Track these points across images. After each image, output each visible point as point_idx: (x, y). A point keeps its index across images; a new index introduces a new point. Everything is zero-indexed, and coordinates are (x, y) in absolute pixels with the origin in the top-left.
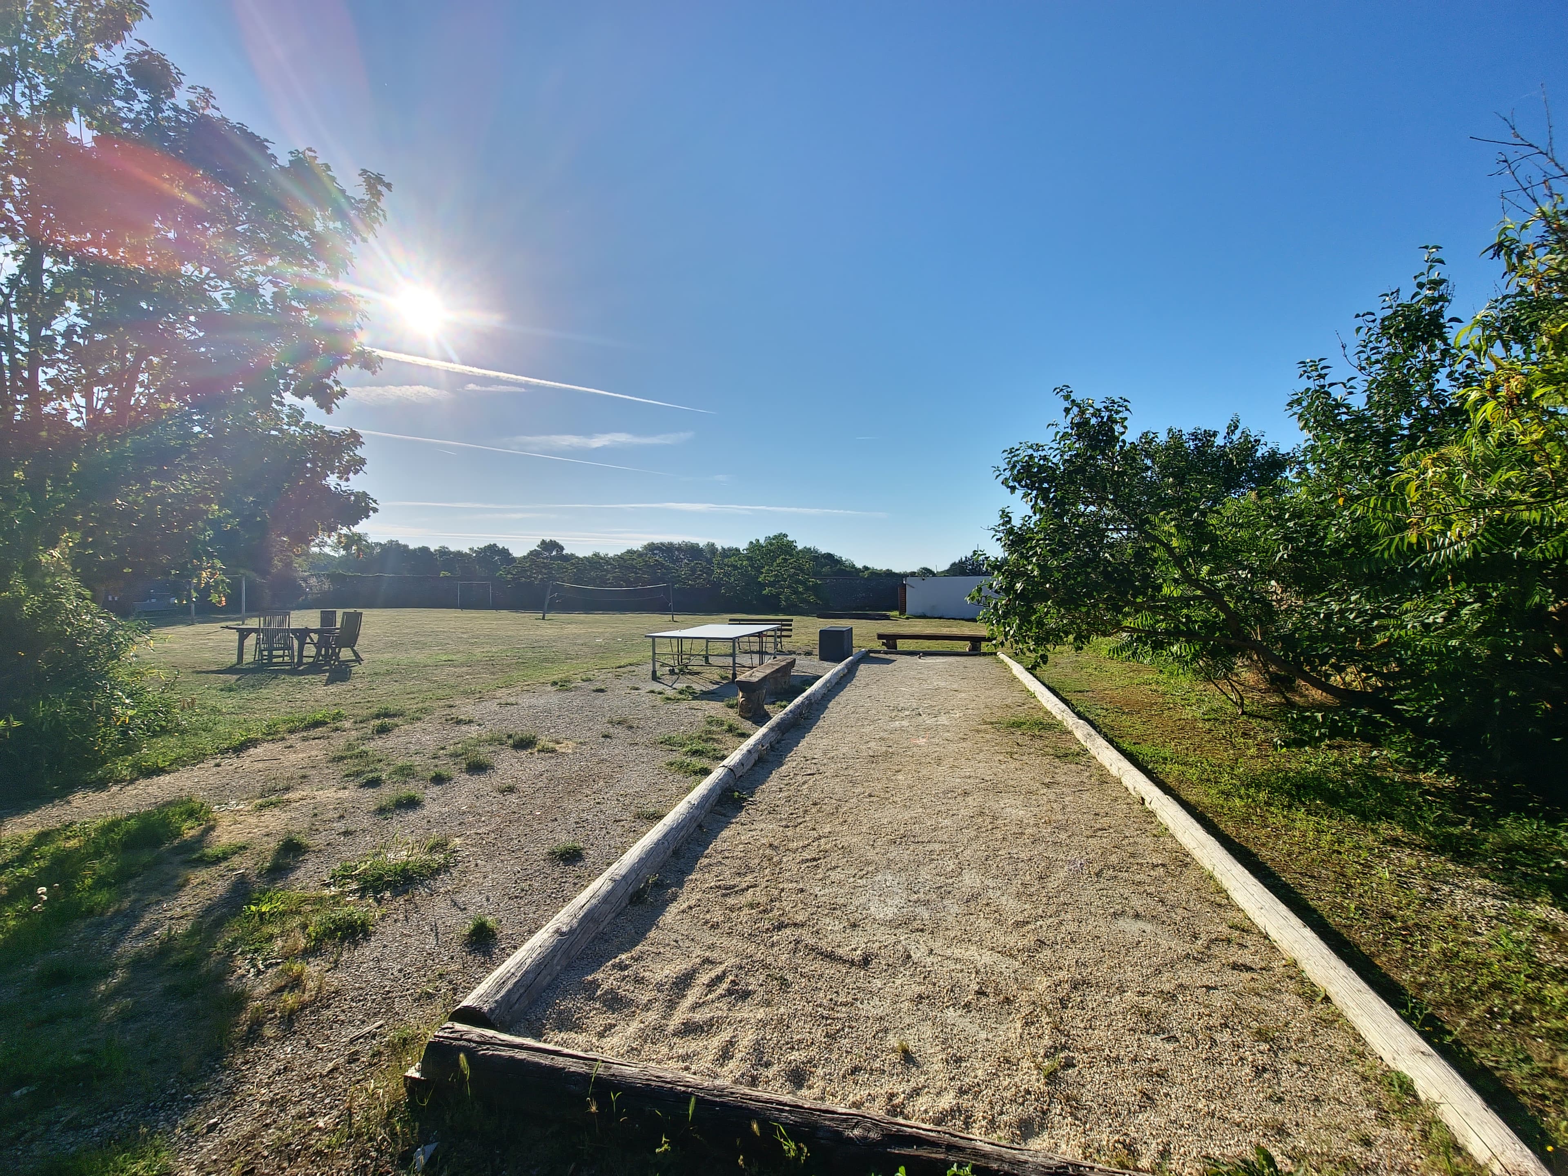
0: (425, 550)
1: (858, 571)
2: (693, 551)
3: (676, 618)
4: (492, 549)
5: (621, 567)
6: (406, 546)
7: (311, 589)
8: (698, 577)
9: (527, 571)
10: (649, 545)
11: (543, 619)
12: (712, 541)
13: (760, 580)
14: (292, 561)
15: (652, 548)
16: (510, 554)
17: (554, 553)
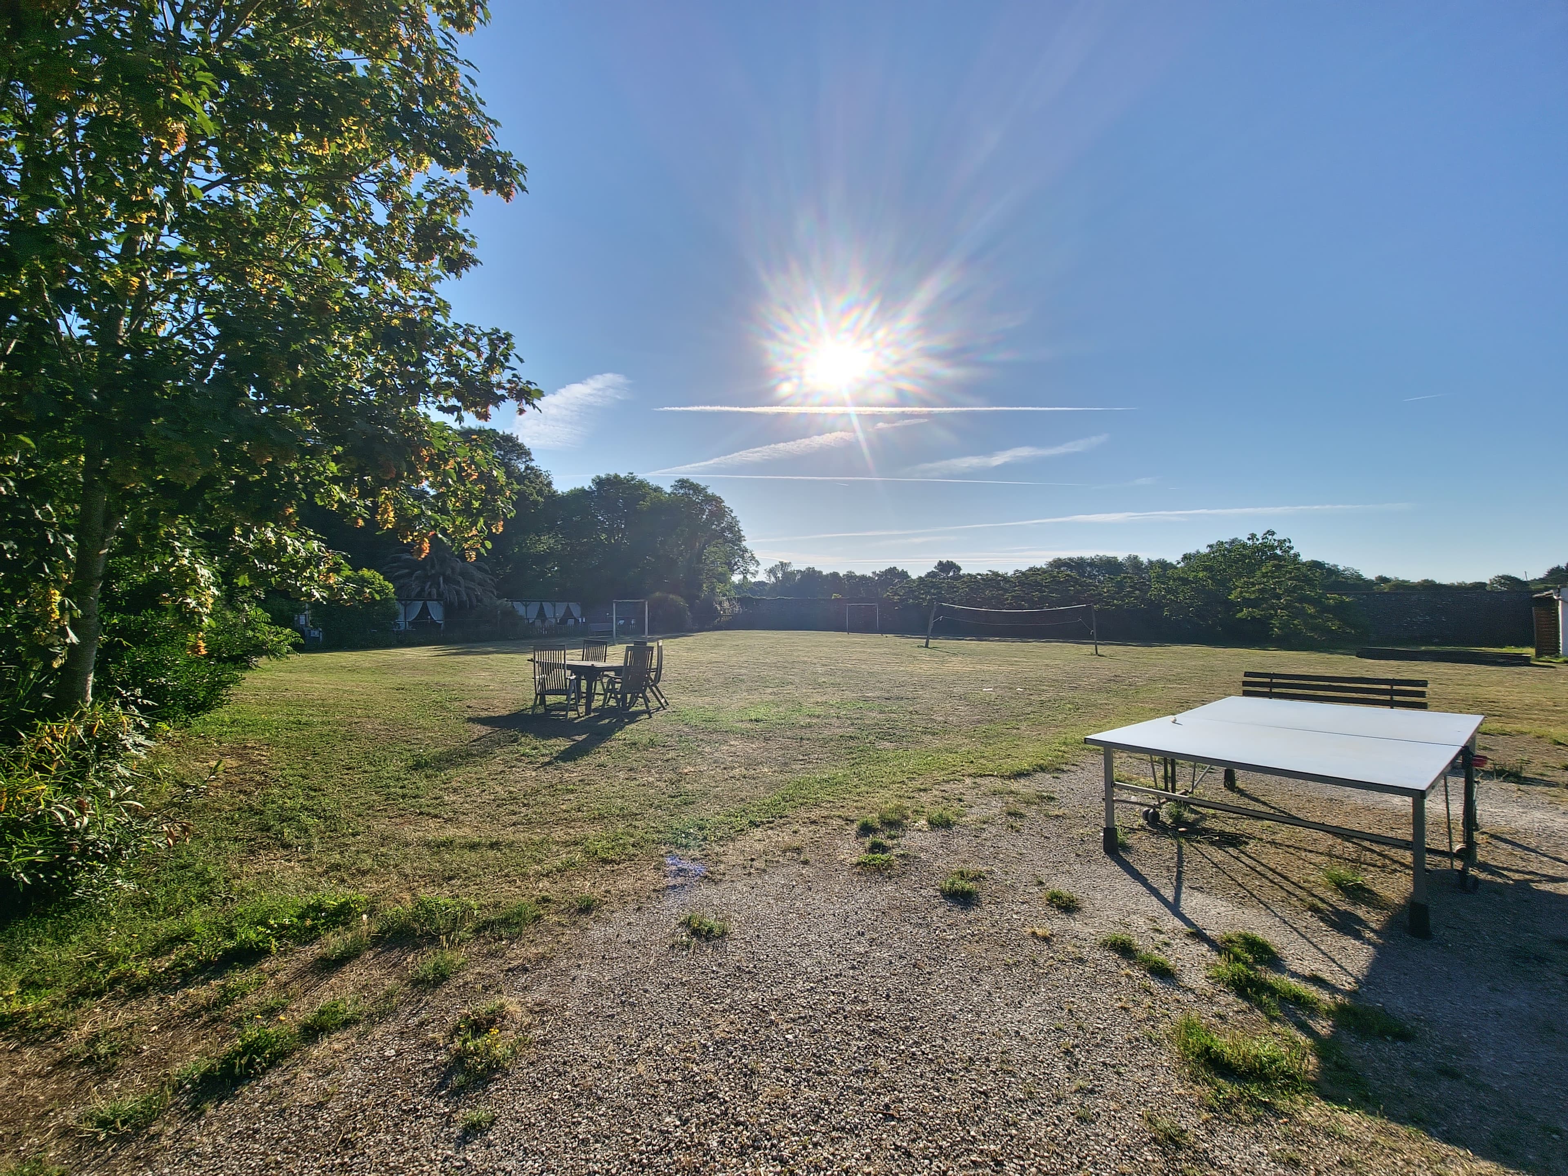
0: (835, 575)
1: (1369, 584)
2: (1110, 566)
3: (1101, 649)
4: (892, 571)
5: (1022, 584)
6: (820, 572)
7: (724, 612)
8: (1129, 594)
9: (914, 591)
10: (1055, 561)
11: (927, 646)
12: (1134, 553)
13: (1231, 597)
14: (715, 587)
15: (1058, 564)
16: (909, 577)
17: (951, 574)
